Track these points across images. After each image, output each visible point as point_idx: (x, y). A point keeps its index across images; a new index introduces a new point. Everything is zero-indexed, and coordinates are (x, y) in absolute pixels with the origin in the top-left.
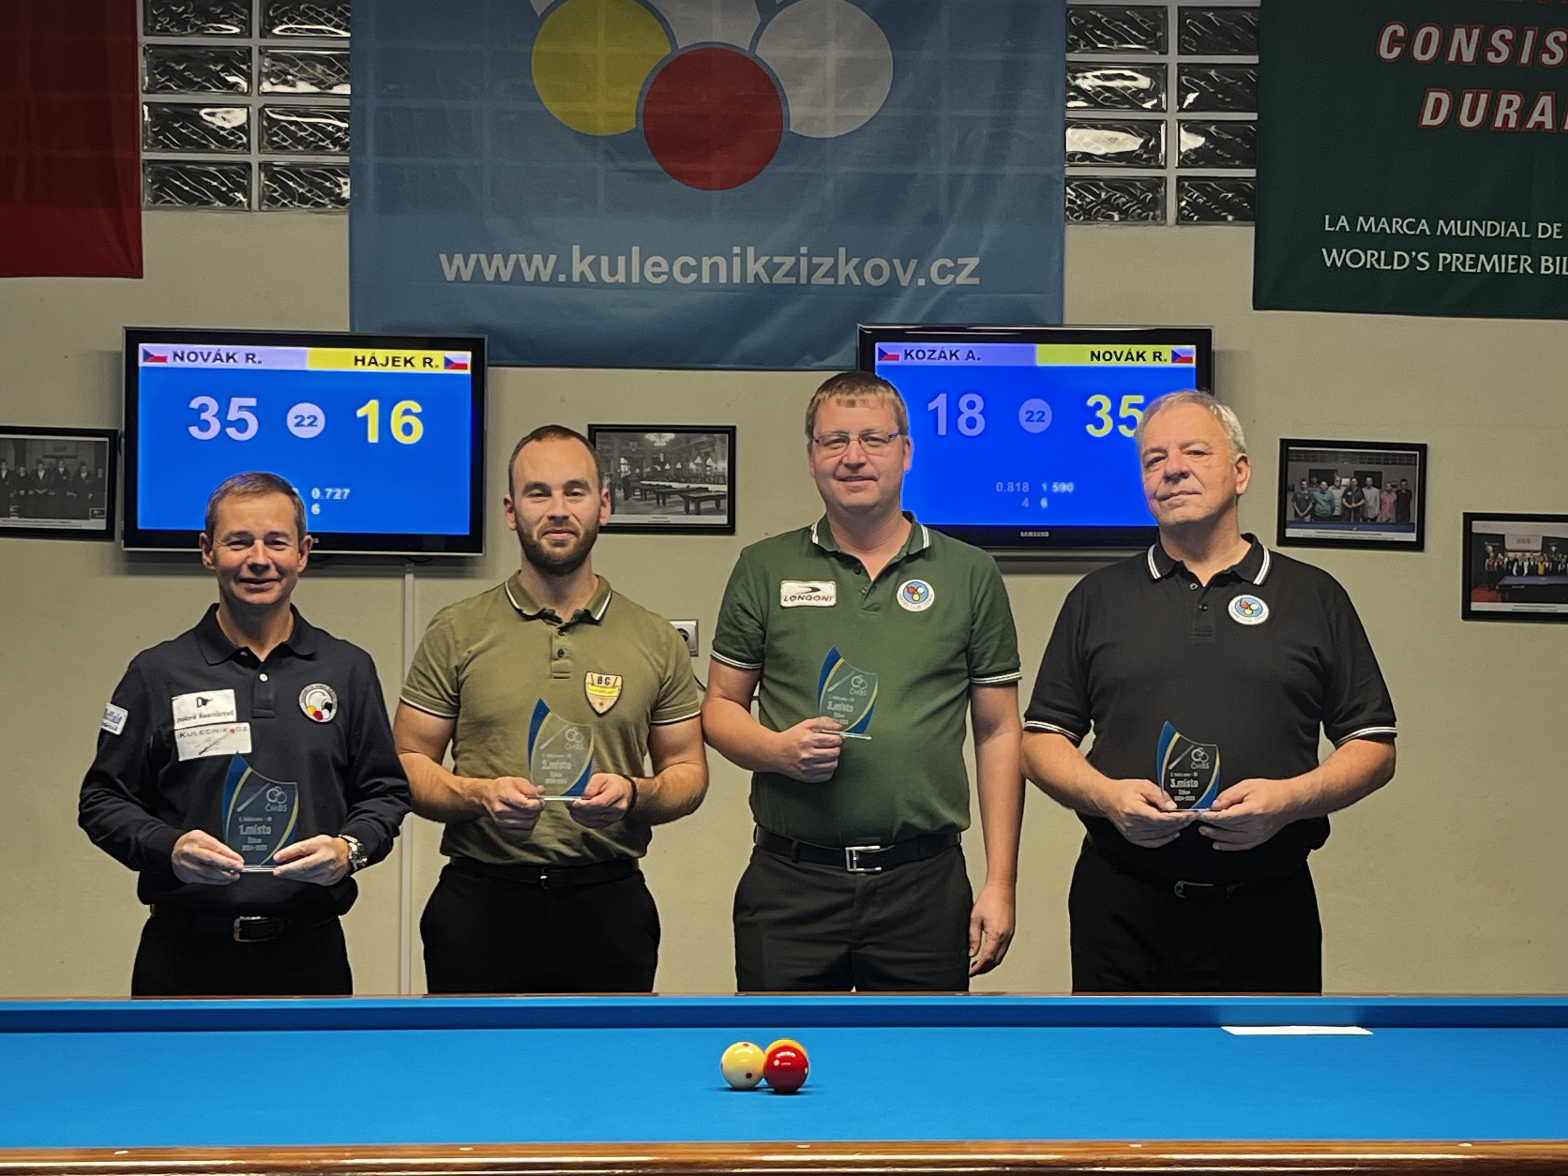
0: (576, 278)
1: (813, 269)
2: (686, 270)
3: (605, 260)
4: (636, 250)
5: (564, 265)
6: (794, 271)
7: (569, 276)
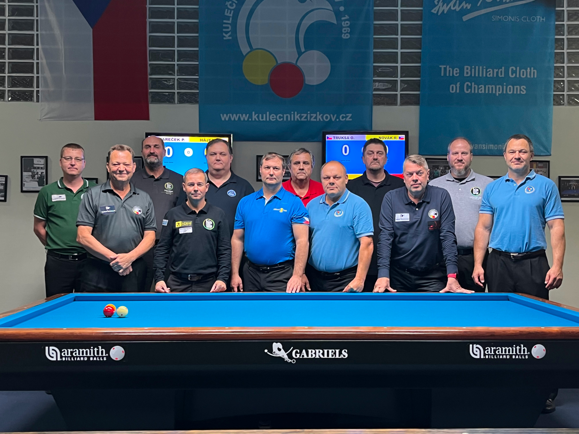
0: (253, 120)
1: (311, 117)
2: (280, 117)
3: (260, 115)
4: (268, 113)
5: (251, 116)
6: (306, 117)
7: (252, 119)
